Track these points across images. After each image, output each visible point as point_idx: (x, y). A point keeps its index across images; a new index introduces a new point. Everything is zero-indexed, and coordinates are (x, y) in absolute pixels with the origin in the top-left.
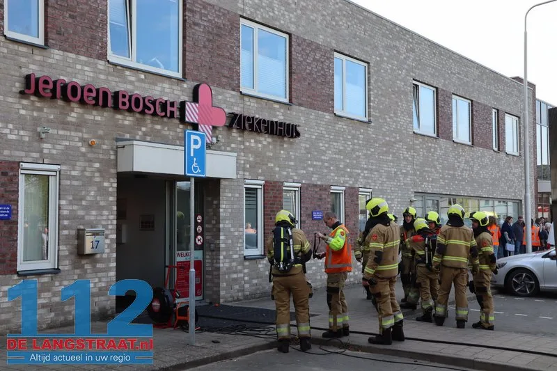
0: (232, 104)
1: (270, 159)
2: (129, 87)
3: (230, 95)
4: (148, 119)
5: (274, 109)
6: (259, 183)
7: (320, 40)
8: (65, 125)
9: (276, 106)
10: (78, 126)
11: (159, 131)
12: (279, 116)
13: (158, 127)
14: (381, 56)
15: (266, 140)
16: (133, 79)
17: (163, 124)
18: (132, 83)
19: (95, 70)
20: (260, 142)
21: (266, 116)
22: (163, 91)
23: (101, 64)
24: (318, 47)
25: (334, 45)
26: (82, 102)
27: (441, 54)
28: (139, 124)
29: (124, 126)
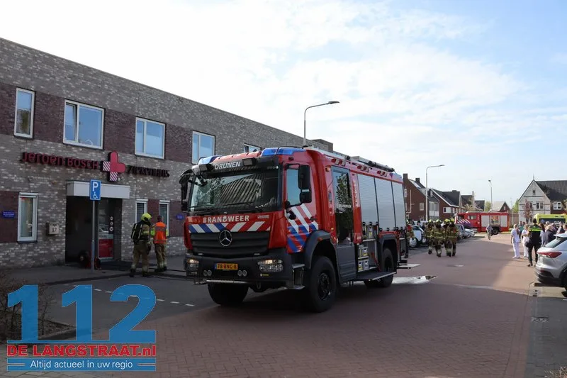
0: (130, 161)
1: (152, 188)
2: (74, 155)
3: (129, 156)
4: (83, 170)
5: (156, 163)
6: (145, 201)
7: (184, 125)
8: (41, 174)
9: (156, 161)
10: (47, 175)
11: (89, 176)
12: (158, 166)
13: (89, 174)
14: (223, 132)
15: (149, 179)
16: (76, 151)
17: (91, 172)
18: (75, 153)
19: (57, 148)
20: (146, 180)
21: (150, 166)
22: (92, 156)
23: (60, 145)
24: (183, 129)
25: (193, 127)
26: (50, 164)
27: (263, 129)
28: (78, 172)
29: (70, 174)
